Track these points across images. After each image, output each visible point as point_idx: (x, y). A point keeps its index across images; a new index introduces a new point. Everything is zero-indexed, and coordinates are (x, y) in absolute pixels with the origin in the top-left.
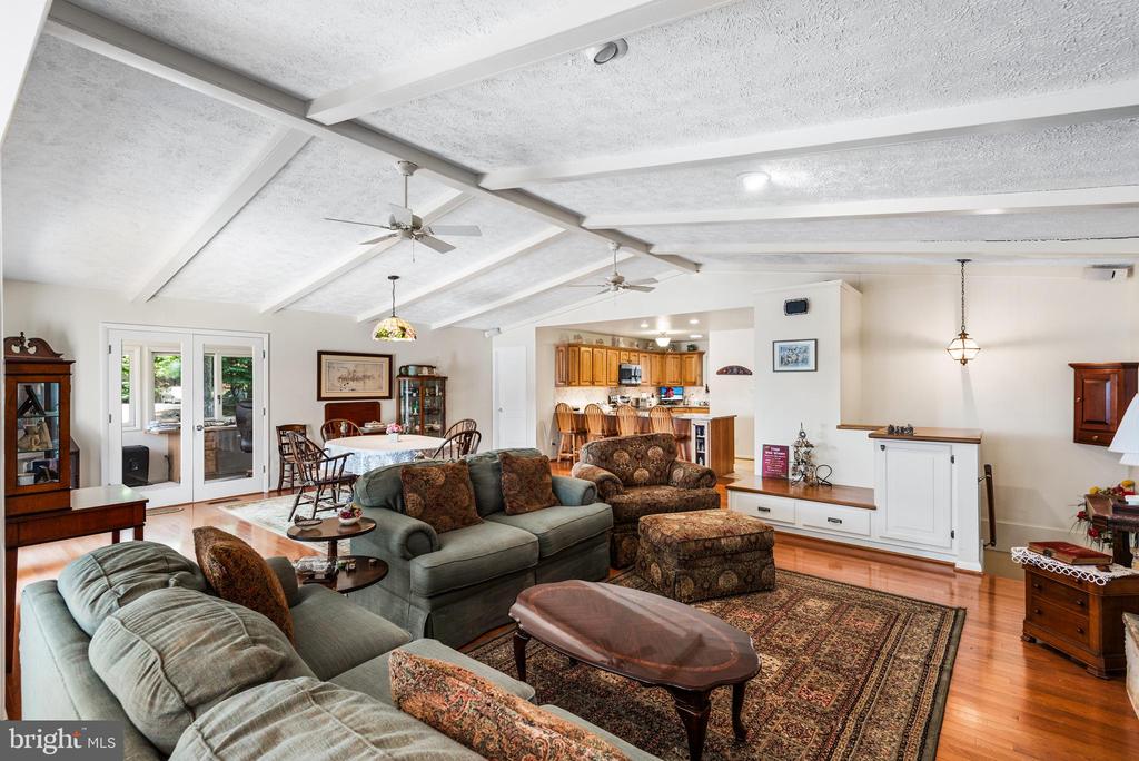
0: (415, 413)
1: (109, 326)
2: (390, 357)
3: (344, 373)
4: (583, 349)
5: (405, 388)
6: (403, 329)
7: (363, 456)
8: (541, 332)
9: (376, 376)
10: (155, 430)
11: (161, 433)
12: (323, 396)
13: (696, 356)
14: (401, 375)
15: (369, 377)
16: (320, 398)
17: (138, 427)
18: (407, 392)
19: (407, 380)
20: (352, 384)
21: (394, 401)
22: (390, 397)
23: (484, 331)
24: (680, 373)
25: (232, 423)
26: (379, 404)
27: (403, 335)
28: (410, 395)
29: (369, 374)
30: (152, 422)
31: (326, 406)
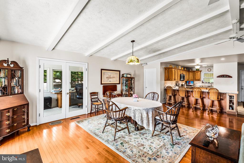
0: (127, 89)
1: (40, 58)
2: (119, 71)
3: (108, 76)
4: (173, 69)
5: (123, 81)
6: (138, 60)
7: (133, 109)
8: (162, 64)
9: (116, 77)
10: (54, 92)
11: (55, 93)
12: (102, 83)
13: (199, 72)
14: (122, 77)
15: (114, 77)
16: (101, 84)
17: (49, 91)
18: (124, 82)
19: (124, 78)
20: (110, 80)
21: (120, 85)
22: (119, 84)
23: (142, 64)
24: (194, 77)
25: (74, 90)
26: (117, 85)
27: (138, 62)
28: (125, 83)
29: (114, 76)
30: (53, 90)
31: (103, 86)
